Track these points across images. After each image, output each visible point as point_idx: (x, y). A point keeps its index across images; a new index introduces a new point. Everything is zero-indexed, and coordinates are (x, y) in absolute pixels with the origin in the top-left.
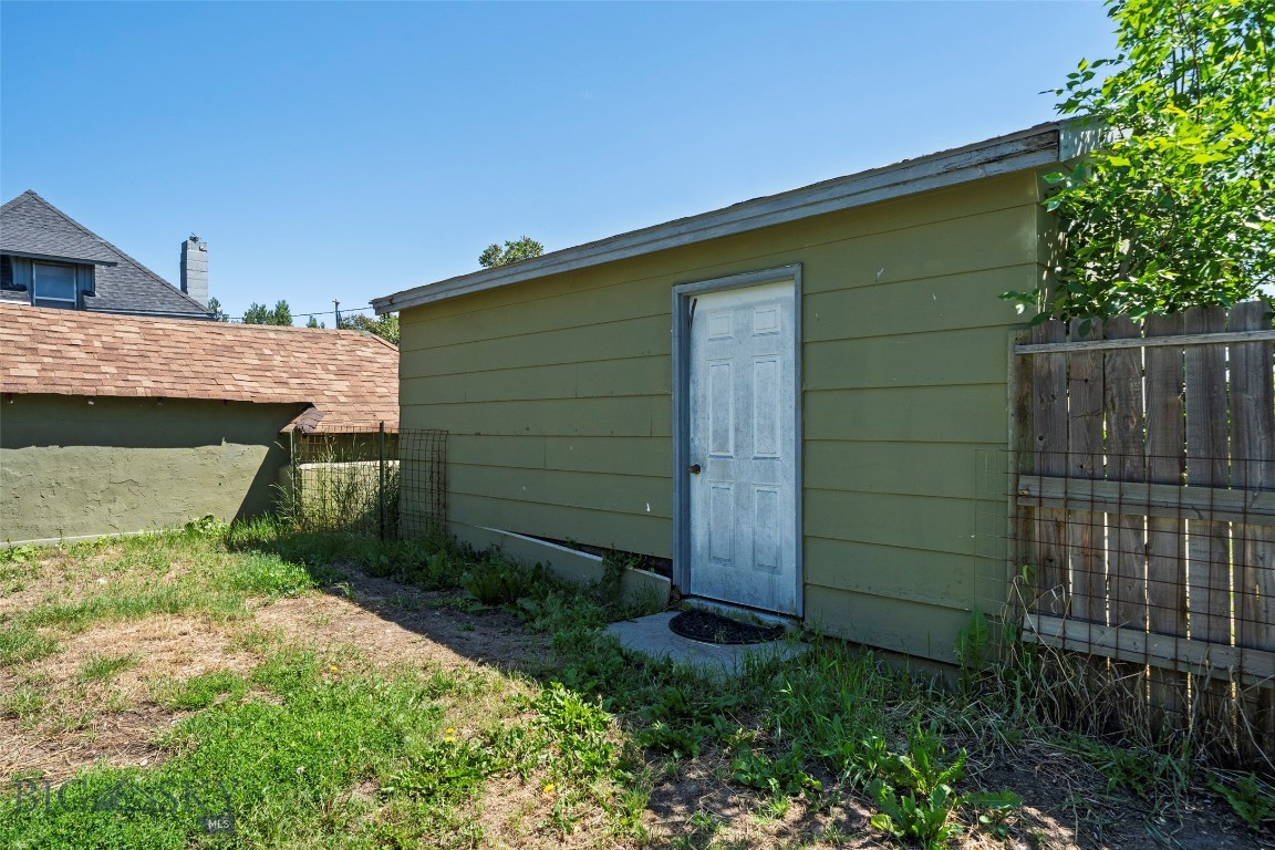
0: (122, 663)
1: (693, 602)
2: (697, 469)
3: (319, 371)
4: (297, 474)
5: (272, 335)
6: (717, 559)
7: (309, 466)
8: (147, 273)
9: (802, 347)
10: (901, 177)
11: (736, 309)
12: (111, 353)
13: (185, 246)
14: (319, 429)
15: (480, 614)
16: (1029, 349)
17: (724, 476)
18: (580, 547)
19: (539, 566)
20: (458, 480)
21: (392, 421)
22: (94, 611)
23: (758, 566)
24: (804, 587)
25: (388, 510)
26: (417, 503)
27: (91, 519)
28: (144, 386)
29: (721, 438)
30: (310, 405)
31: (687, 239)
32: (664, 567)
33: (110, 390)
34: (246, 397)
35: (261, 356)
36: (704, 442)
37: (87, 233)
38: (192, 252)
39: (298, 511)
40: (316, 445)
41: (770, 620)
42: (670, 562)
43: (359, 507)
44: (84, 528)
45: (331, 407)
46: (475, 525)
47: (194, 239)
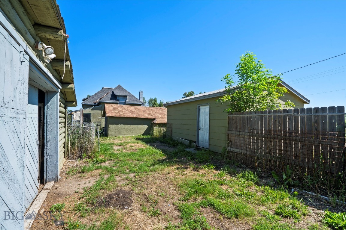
0: (133, 146)
1: (199, 147)
2: (200, 129)
3: (157, 114)
4: (153, 129)
5: (151, 108)
6: (202, 141)
7: (155, 128)
8: (134, 97)
9: (210, 114)
10: (217, 94)
11: (204, 108)
12: (131, 111)
13: (140, 92)
14: (156, 122)
15: (172, 147)
16: (229, 116)
17: (203, 130)
18: (187, 140)
19: (182, 142)
20: (173, 130)
21: (166, 121)
22: (130, 143)
23: (206, 142)
24: (209, 145)
25: (165, 135)
26: (168, 134)
27: (128, 133)
28: (135, 116)
29: (202, 125)
30: (155, 119)
31: (198, 100)
32: (195, 142)
33: (131, 116)
34: (147, 117)
35: (149, 111)
36: (201, 126)
37: (126, 91)
38: (141, 93)
39: (153, 134)
40: (156, 125)
41: (206, 149)
42: (196, 142)
43: (161, 134)
44: (127, 135)
45: (158, 119)
46: (175, 137)
47: (141, 91)
